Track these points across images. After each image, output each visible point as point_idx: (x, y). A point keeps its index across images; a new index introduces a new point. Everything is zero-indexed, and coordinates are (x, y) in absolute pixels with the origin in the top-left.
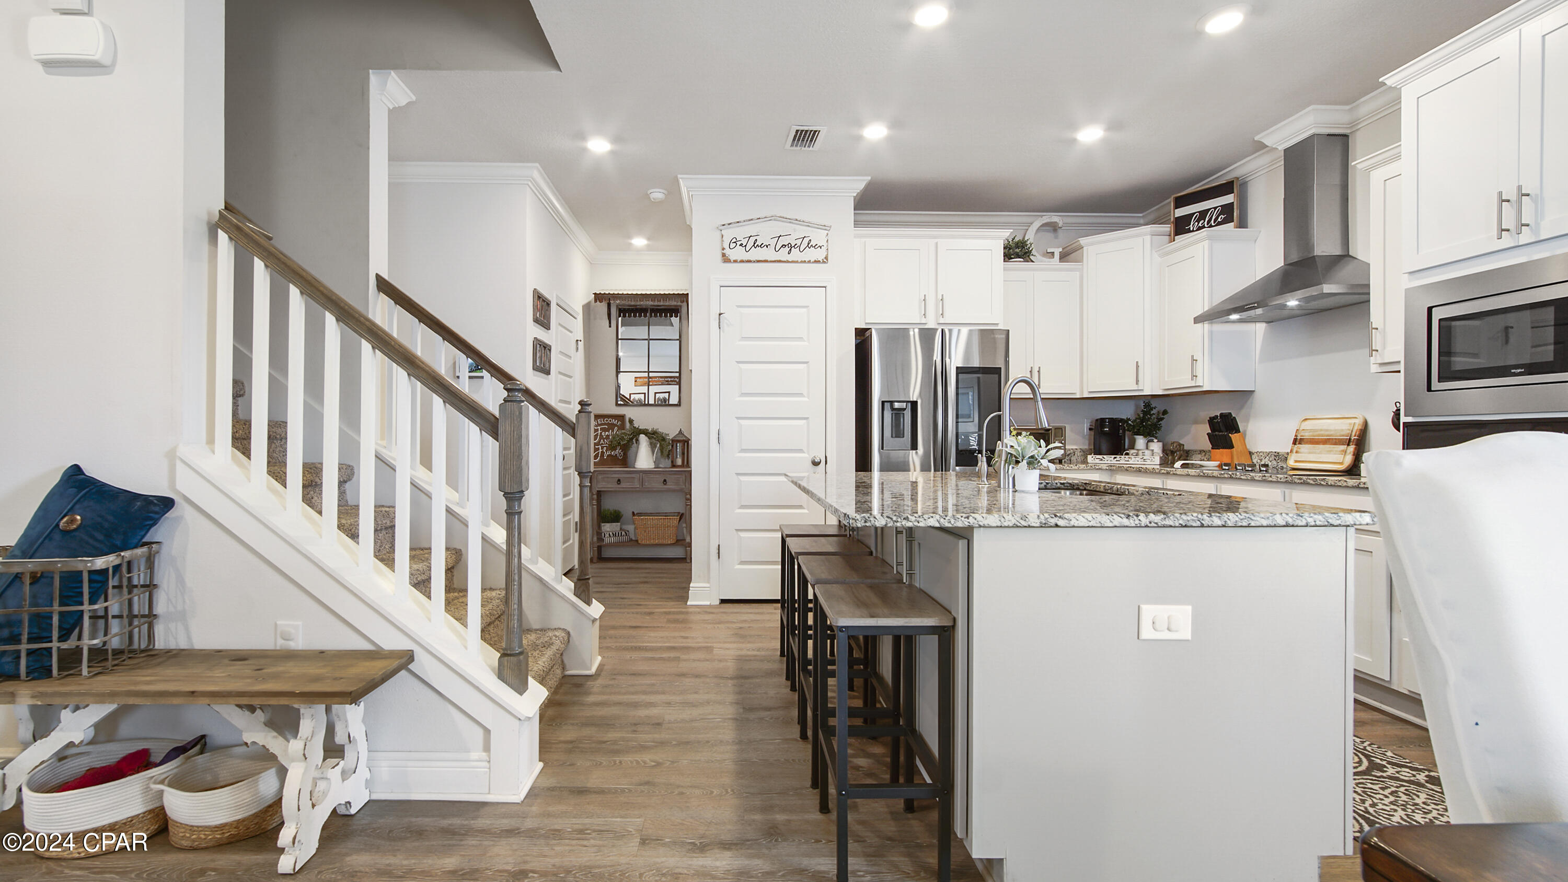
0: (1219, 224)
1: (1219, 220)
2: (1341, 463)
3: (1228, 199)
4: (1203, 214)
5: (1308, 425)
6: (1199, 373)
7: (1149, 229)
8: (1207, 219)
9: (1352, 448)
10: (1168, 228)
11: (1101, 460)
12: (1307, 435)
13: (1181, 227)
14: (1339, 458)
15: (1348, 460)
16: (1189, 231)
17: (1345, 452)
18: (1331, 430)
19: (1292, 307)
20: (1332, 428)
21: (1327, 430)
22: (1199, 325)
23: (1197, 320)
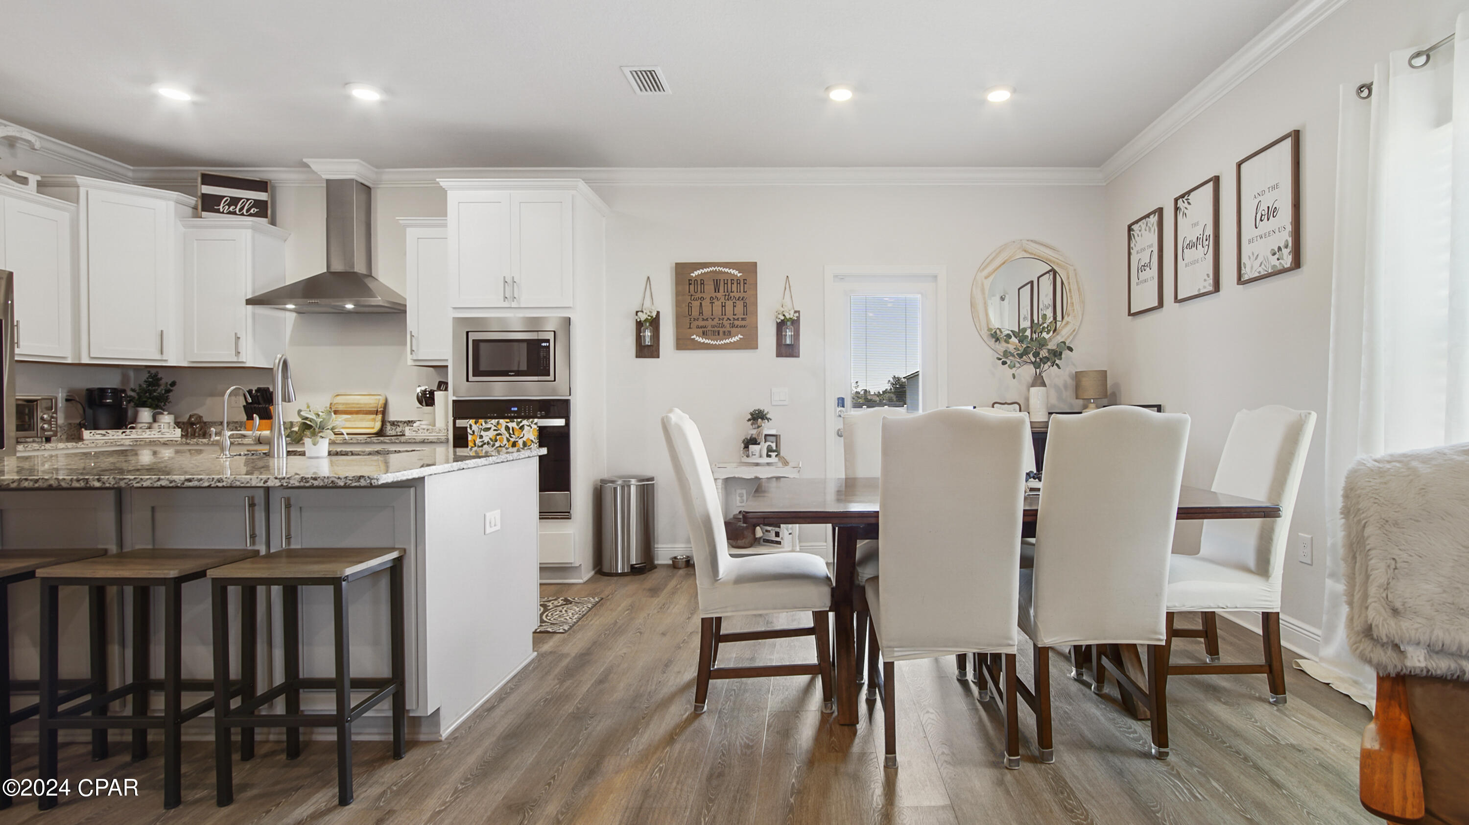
0: (251, 215)
1: (252, 211)
2: (373, 428)
3: (262, 196)
4: (234, 201)
5: (340, 400)
6: (242, 349)
7: (175, 196)
8: (239, 207)
9: (380, 417)
10: (192, 200)
11: (104, 435)
12: (341, 408)
13: (210, 204)
14: (371, 424)
15: (378, 426)
16: (218, 211)
17: (374, 420)
18: (361, 404)
19: (350, 309)
20: (362, 402)
21: (358, 404)
22: (250, 307)
23: (249, 302)
